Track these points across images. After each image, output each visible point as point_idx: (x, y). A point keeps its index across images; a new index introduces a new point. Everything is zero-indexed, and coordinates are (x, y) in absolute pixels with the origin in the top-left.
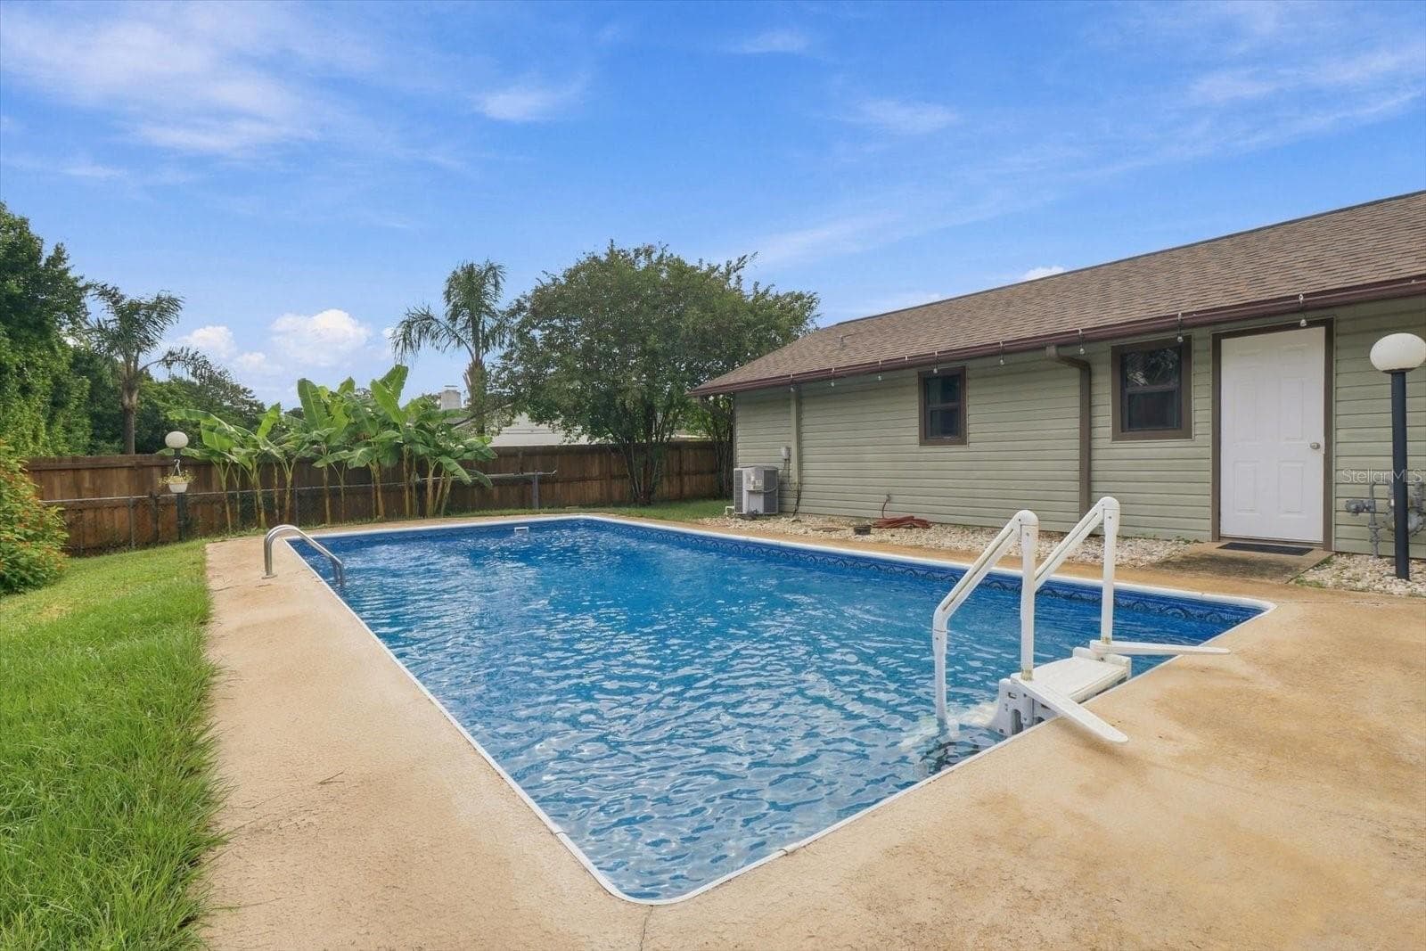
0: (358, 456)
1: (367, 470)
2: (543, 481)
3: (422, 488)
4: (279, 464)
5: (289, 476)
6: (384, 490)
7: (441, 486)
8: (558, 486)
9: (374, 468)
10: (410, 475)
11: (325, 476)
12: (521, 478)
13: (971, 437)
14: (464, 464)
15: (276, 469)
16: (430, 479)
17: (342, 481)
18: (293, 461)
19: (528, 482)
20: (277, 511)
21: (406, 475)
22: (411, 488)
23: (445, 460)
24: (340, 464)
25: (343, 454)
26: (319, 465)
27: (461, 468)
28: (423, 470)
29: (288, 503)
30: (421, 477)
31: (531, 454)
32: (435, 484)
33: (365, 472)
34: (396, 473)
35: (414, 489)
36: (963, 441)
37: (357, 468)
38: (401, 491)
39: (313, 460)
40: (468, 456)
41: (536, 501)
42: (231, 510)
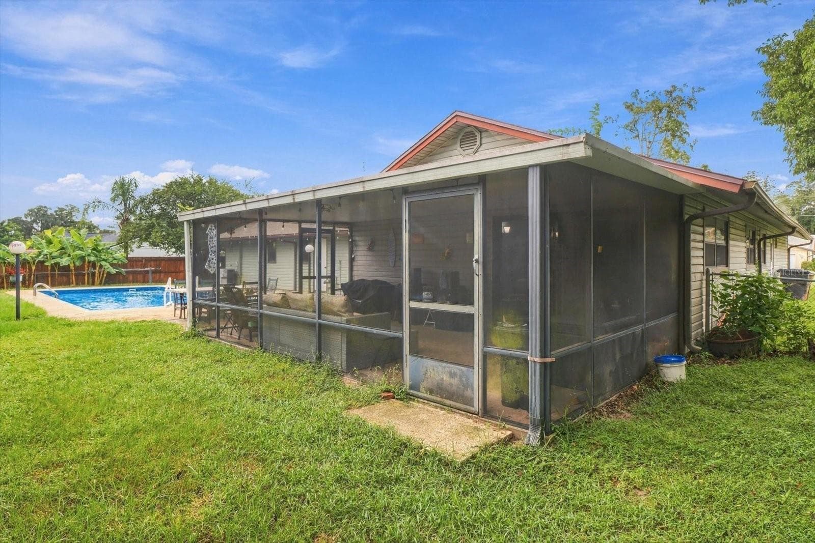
0: (64, 261)
1: (69, 266)
2: (153, 272)
3: (93, 274)
4: (29, 263)
5: (34, 268)
6: (76, 275)
7: (102, 273)
8: (162, 275)
9: (72, 265)
10: (88, 269)
11: (49, 268)
12: (143, 271)
13: (277, 261)
14: (112, 265)
15: (28, 265)
16: (97, 271)
17: (57, 270)
18: (36, 262)
19: (147, 272)
20: (27, 282)
21: (86, 269)
22: (88, 274)
23: (103, 263)
24: (57, 264)
25: (58, 260)
26: (46, 264)
27: (110, 267)
28: (94, 267)
29: (32, 278)
30: (94, 269)
31: (149, 260)
32: (100, 272)
33: (67, 268)
34: (82, 268)
35: (90, 275)
36: (276, 263)
37: (64, 266)
38: (84, 275)
39: (43, 262)
40: (115, 262)
41: (151, 281)
42: (6, 281)
